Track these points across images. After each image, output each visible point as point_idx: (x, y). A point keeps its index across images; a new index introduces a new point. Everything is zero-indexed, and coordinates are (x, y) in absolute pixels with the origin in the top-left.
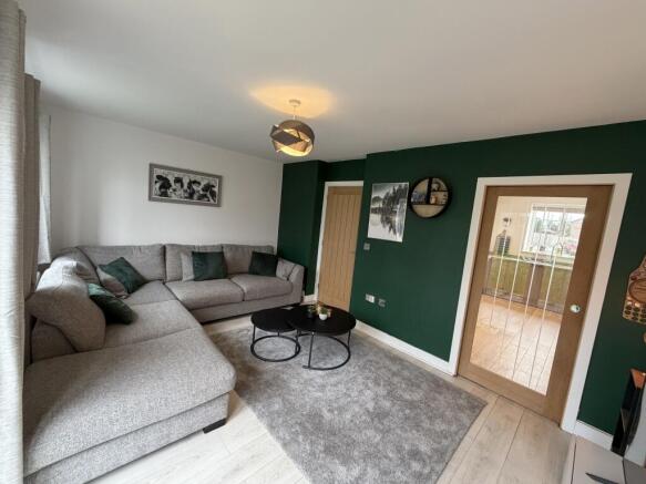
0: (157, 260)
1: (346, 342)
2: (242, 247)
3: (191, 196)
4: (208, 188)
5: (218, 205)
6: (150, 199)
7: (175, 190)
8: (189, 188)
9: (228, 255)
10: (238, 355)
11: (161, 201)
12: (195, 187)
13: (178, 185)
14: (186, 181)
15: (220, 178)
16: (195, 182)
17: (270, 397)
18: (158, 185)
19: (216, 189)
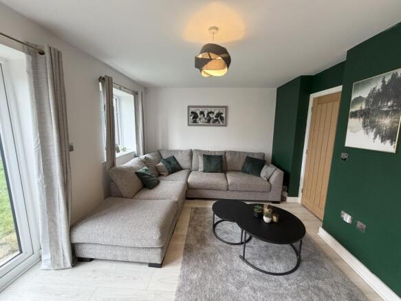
0: (188, 158)
1: (298, 249)
2: (240, 153)
3: (209, 121)
4: (219, 115)
5: (226, 125)
6: (189, 125)
7: (200, 119)
8: (208, 116)
9: (228, 158)
10: (204, 226)
11: (193, 125)
12: (211, 115)
13: (202, 115)
14: (206, 113)
15: (226, 107)
16: (211, 112)
17: (197, 266)
18: (192, 117)
19: (223, 115)
